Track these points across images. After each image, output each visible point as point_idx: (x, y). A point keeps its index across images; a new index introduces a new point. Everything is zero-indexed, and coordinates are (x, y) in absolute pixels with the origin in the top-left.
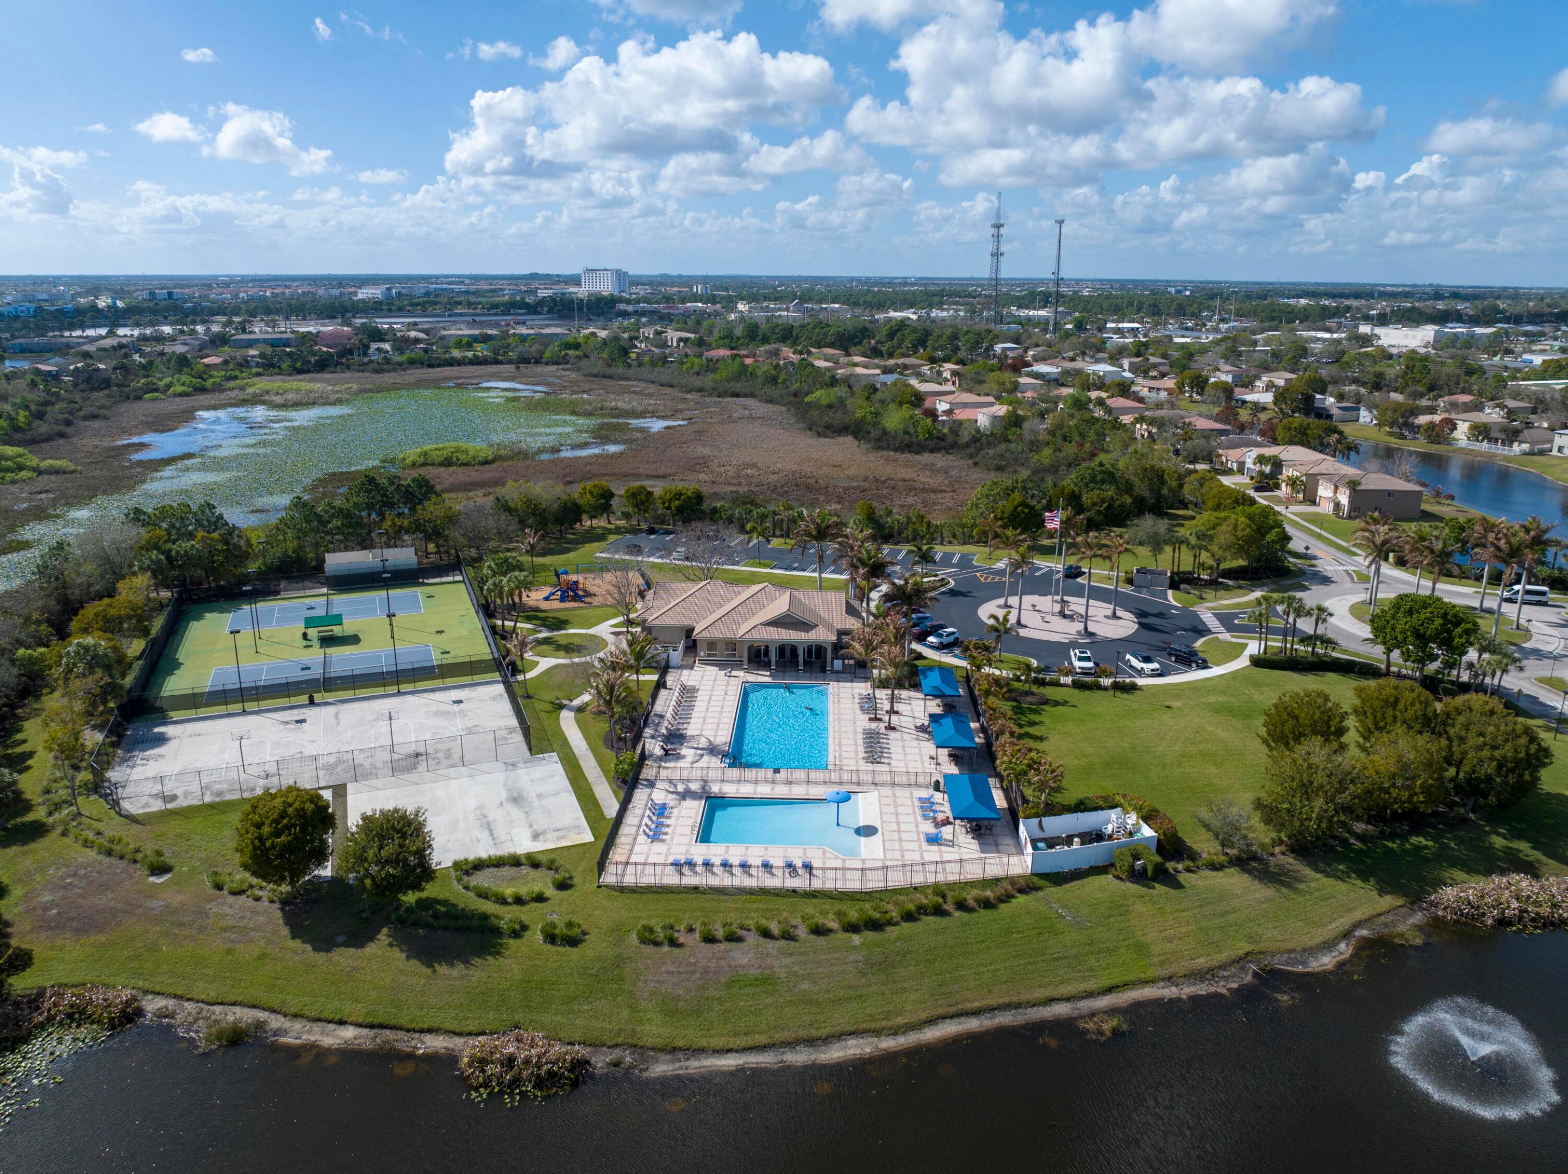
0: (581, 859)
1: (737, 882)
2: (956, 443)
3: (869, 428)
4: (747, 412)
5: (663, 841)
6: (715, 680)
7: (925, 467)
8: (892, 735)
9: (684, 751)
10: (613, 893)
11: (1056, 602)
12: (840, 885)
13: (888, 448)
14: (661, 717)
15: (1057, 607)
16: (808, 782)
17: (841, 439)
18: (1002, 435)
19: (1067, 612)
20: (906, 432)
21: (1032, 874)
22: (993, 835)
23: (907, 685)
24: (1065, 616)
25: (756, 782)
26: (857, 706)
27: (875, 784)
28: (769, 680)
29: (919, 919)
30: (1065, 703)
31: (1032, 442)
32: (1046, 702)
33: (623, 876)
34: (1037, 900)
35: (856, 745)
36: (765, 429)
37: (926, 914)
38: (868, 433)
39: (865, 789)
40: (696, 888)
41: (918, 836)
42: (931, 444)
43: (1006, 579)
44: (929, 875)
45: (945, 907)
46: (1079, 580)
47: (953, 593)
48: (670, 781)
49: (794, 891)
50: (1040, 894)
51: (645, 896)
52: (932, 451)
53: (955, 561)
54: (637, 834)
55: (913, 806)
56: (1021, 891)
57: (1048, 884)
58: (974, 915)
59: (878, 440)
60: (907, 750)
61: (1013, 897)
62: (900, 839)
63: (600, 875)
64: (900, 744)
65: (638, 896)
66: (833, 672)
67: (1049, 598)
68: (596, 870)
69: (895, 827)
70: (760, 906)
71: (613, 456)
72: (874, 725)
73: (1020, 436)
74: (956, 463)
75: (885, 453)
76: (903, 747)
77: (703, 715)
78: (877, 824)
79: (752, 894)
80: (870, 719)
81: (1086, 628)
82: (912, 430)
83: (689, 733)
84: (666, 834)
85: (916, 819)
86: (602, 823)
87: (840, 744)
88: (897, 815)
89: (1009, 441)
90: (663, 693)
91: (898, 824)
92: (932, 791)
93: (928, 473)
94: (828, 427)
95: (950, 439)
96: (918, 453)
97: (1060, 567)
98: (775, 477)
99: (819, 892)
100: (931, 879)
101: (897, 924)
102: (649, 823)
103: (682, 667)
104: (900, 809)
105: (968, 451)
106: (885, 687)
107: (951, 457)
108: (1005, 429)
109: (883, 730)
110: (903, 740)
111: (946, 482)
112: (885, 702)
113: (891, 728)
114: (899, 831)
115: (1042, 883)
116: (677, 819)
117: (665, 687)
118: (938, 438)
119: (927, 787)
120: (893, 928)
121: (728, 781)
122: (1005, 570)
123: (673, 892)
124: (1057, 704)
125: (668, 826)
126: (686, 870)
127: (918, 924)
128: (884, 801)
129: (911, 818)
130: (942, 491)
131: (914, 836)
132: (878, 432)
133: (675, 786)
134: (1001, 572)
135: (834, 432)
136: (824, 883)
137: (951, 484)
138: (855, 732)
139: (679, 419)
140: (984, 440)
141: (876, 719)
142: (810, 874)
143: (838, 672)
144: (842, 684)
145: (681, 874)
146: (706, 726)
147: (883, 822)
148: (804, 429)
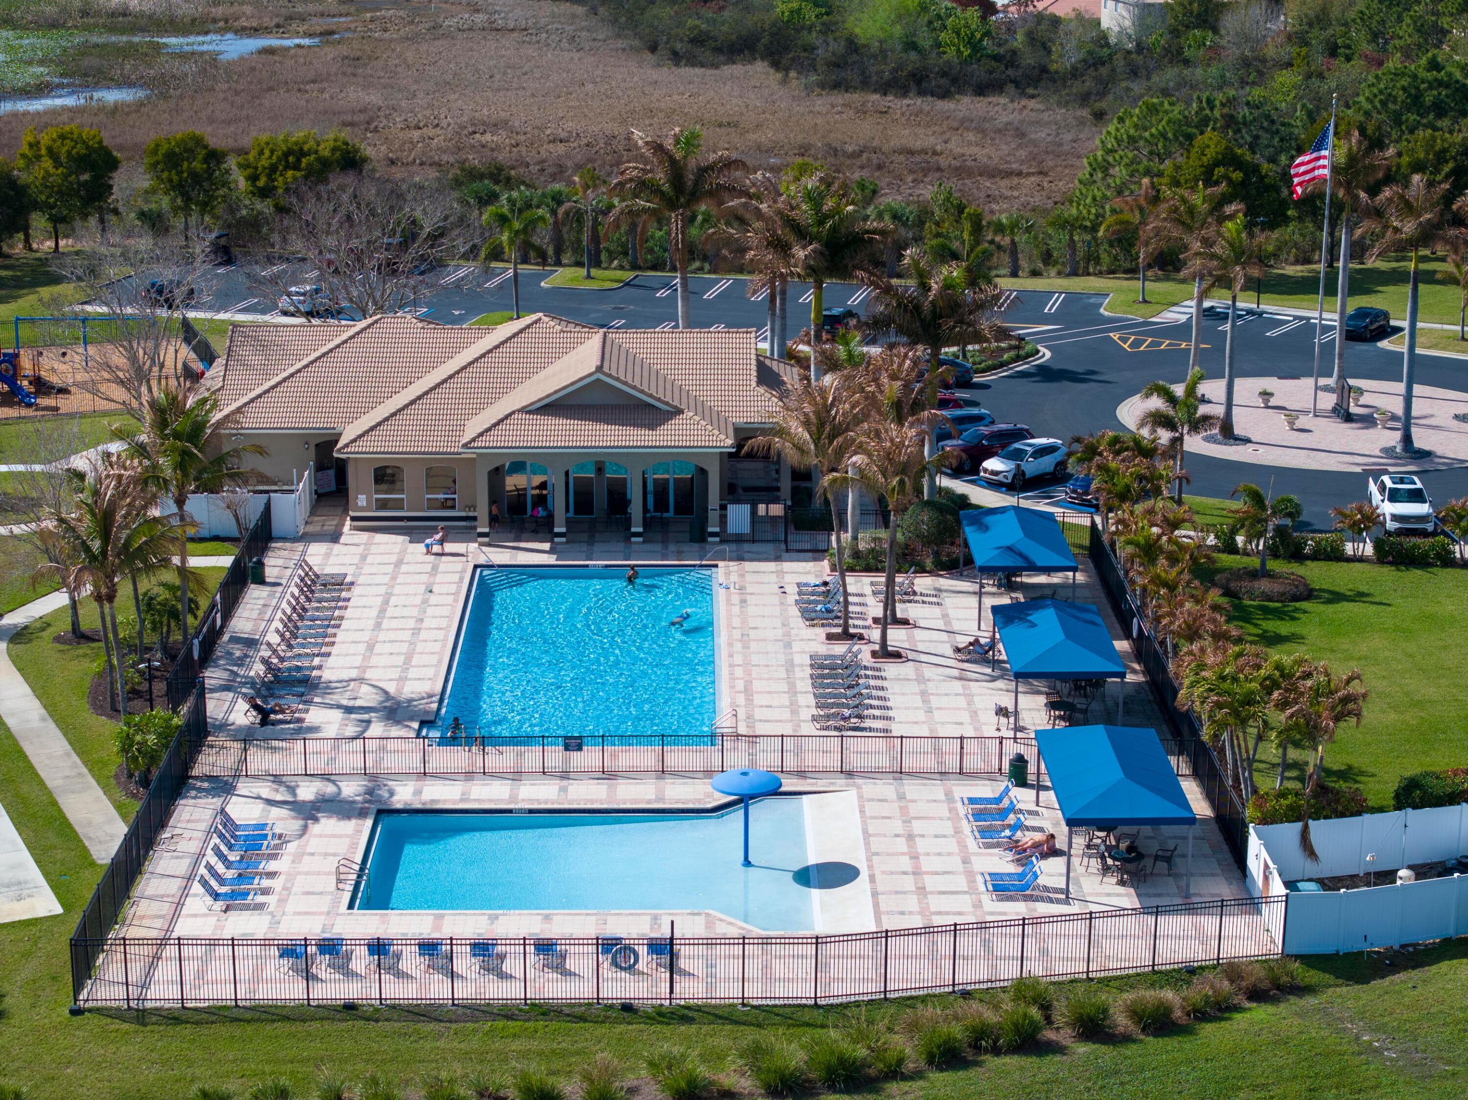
0: (26, 955)
1: (465, 991)
2: (1044, 70)
3: (813, 38)
4: (480, 18)
5: (260, 907)
6: (399, 563)
7: (963, 124)
8: (891, 669)
9: (314, 716)
10: (117, 1025)
11: (1326, 389)
12: (755, 991)
13: (865, 84)
14: (251, 643)
15: (1328, 401)
16: (663, 772)
17: (737, 69)
18: (1167, 50)
19: (1354, 409)
20: (911, 45)
21: (1286, 956)
22: (1177, 876)
23: (929, 563)
24: (1349, 418)
25: (517, 775)
26: (795, 611)
27: (850, 774)
28: (551, 560)
29: (977, 1064)
30: (1359, 596)
31: (1246, 63)
32: (1309, 594)
33: (145, 986)
34: (1301, 1015)
35: (793, 691)
36: (530, 51)
37: (996, 1051)
38: (810, 49)
39: (820, 785)
40: (350, 1007)
41: (971, 881)
42: (978, 71)
43: (1189, 345)
44: (1001, 964)
45: (1049, 1035)
46: (1384, 344)
47: (1046, 374)
48: (277, 779)
49: (627, 1007)
50: (1310, 1001)
51: (204, 1030)
52: (981, 90)
53: (1051, 307)
54: (185, 892)
55: (954, 816)
56: (1257, 995)
57: (1328, 978)
58: (1130, 1050)
59: (837, 64)
60: (935, 701)
61: (1237, 1009)
62: (921, 891)
63: (78, 987)
64: (915, 688)
65: (187, 1031)
66: (725, 538)
67: (1307, 383)
68: (69, 977)
69: (906, 863)
70: (534, 1045)
71: (116, 110)
72: (840, 648)
73: (1216, 49)
74: (1046, 116)
75: (856, 97)
76: (924, 694)
77: (366, 636)
78: (857, 859)
79: (509, 1017)
80: (830, 637)
81: (1407, 439)
82: (925, 42)
83: (327, 675)
84: (266, 892)
85: (963, 845)
86: (87, 874)
87: (748, 691)
88: (910, 837)
89: (1187, 62)
90: (255, 595)
91: (915, 857)
92: (1003, 784)
93: (971, 136)
94: (699, 40)
95: (1029, 59)
96: (945, 95)
97: (1332, 318)
98: (561, 149)
99: (698, 1009)
100: (1009, 971)
101: (916, 1075)
102: (220, 868)
103: (307, 538)
104: (917, 827)
105: (1077, 87)
106: (868, 569)
107: (1032, 104)
108: (1175, 33)
109: (865, 658)
110: (921, 679)
111: (1022, 153)
112: (871, 600)
113: (886, 653)
114: (917, 873)
115: (1313, 976)
116: (298, 858)
117: (261, 580)
118: (997, 58)
119: (989, 776)
120: (906, 1086)
121: (436, 776)
122: (1187, 325)
123: (286, 1018)
124: (1336, 597)
125: (271, 875)
126: (322, 966)
127: (972, 1073)
128: (872, 809)
129: (952, 845)
130: (1009, 174)
131: (961, 883)
132: (836, 47)
133: (292, 790)
134: (1180, 331)
135: (718, 50)
136: (710, 986)
137: (1033, 157)
138: (790, 666)
139: (297, 34)
140: (1119, 62)
141: (846, 636)
142: (672, 968)
143: (739, 539)
144: (749, 566)
145: (309, 977)
146: (374, 661)
147: (871, 855)
148: (637, 50)
